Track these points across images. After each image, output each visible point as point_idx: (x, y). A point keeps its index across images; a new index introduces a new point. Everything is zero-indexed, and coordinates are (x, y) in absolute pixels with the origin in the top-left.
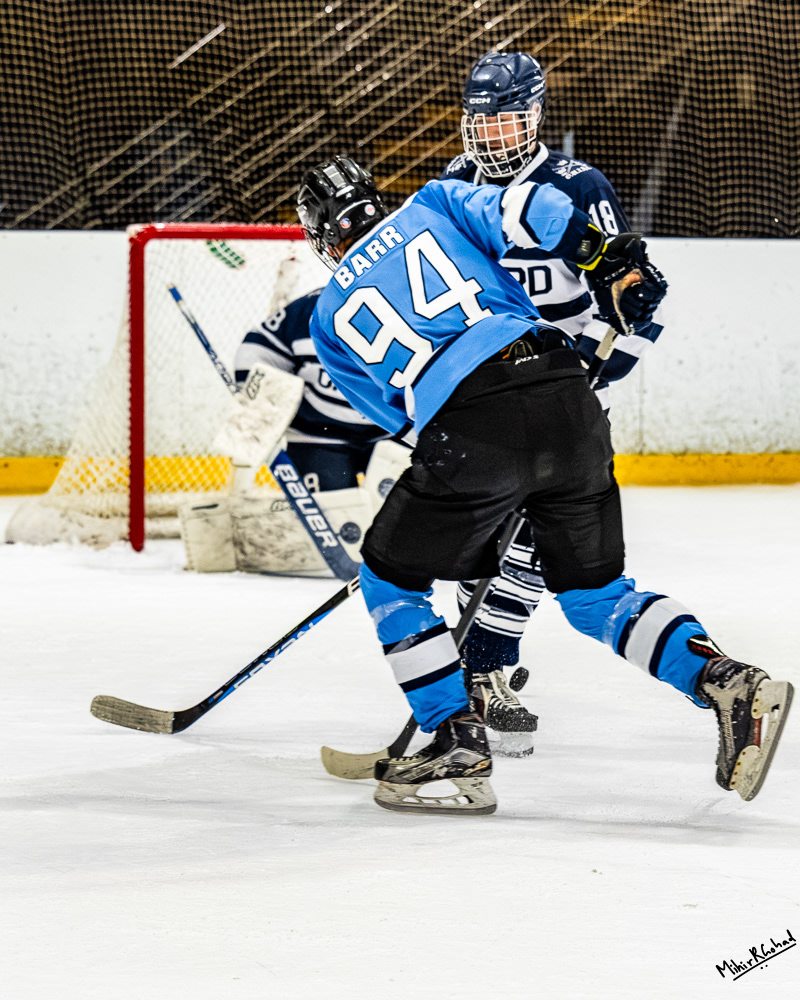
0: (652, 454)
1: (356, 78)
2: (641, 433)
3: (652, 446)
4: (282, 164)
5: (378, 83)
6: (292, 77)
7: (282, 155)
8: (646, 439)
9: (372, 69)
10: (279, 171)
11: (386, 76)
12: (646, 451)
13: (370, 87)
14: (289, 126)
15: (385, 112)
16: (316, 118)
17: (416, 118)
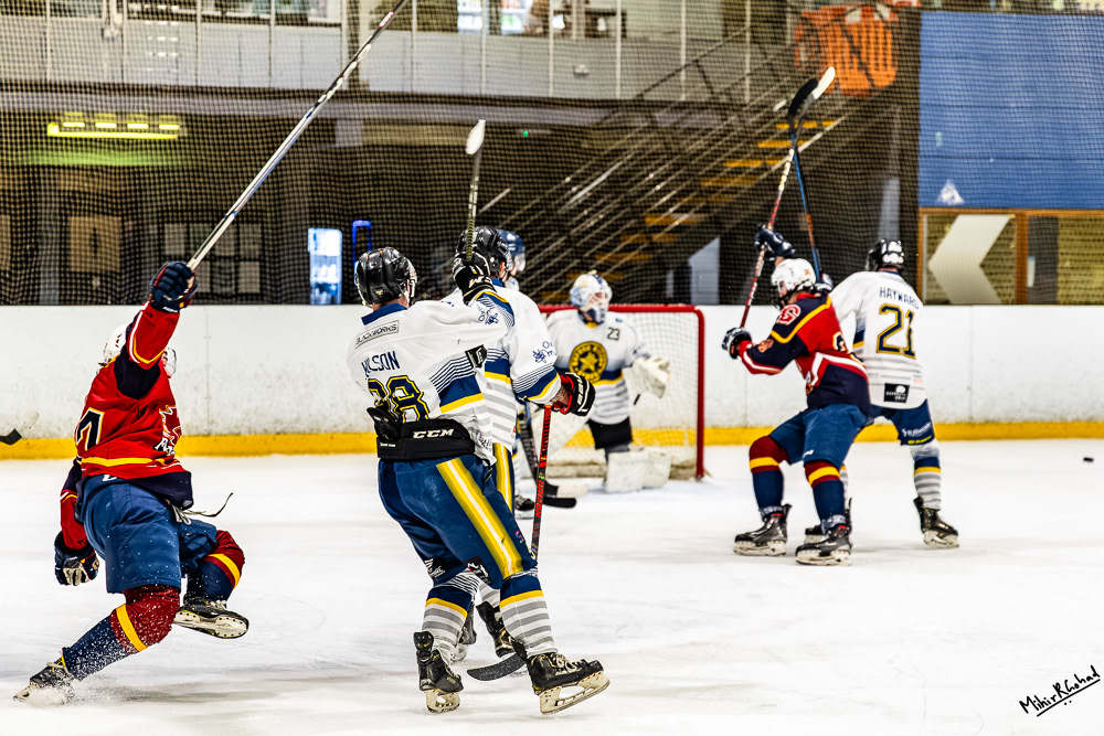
0: (752, 428)
1: (585, 217)
2: (745, 416)
3: (751, 422)
4: (540, 268)
5: (596, 221)
6: (544, 220)
7: (540, 263)
8: (749, 419)
9: (593, 212)
10: (538, 272)
11: (601, 217)
12: (749, 425)
13: (592, 223)
14: (544, 247)
15: (600, 237)
16: (559, 242)
17: (617, 240)
